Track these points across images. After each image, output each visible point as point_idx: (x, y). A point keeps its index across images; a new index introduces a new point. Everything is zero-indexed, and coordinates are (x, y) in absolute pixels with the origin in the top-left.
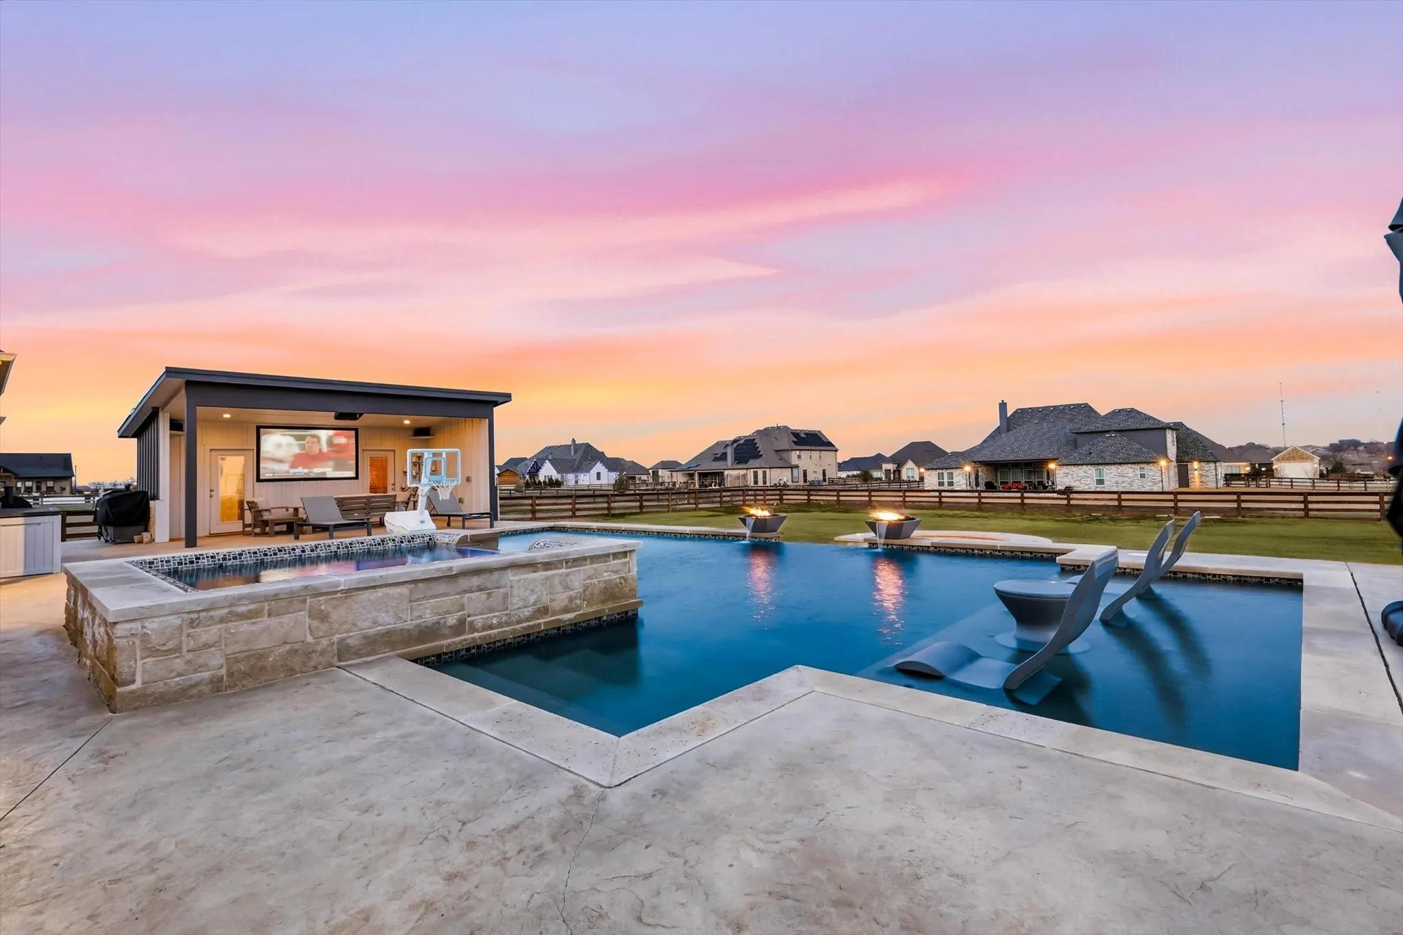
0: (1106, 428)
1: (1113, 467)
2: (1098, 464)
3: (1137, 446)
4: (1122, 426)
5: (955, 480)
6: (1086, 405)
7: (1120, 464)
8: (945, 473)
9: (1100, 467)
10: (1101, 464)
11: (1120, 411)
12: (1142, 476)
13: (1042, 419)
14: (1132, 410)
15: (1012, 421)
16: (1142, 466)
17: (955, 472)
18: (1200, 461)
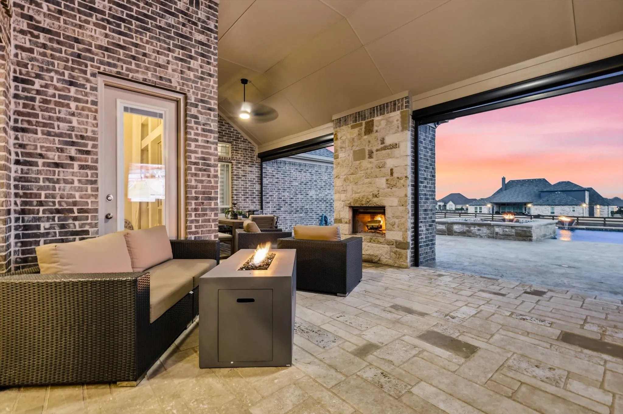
0: (556, 190)
1: (559, 206)
2: (552, 205)
3: (571, 198)
4: (564, 189)
5: (482, 210)
6: (544, 179)
7: (563, 205)
8: (478, 207)
9: (553, 206)
10: (553, 205)
11: (562, 182)
12: (574, 211)
13: (522, 185)
14: (569, 182)
15: (507, 186)
16: (574, 206)
17: (483, 207)
18: (600, 205)
